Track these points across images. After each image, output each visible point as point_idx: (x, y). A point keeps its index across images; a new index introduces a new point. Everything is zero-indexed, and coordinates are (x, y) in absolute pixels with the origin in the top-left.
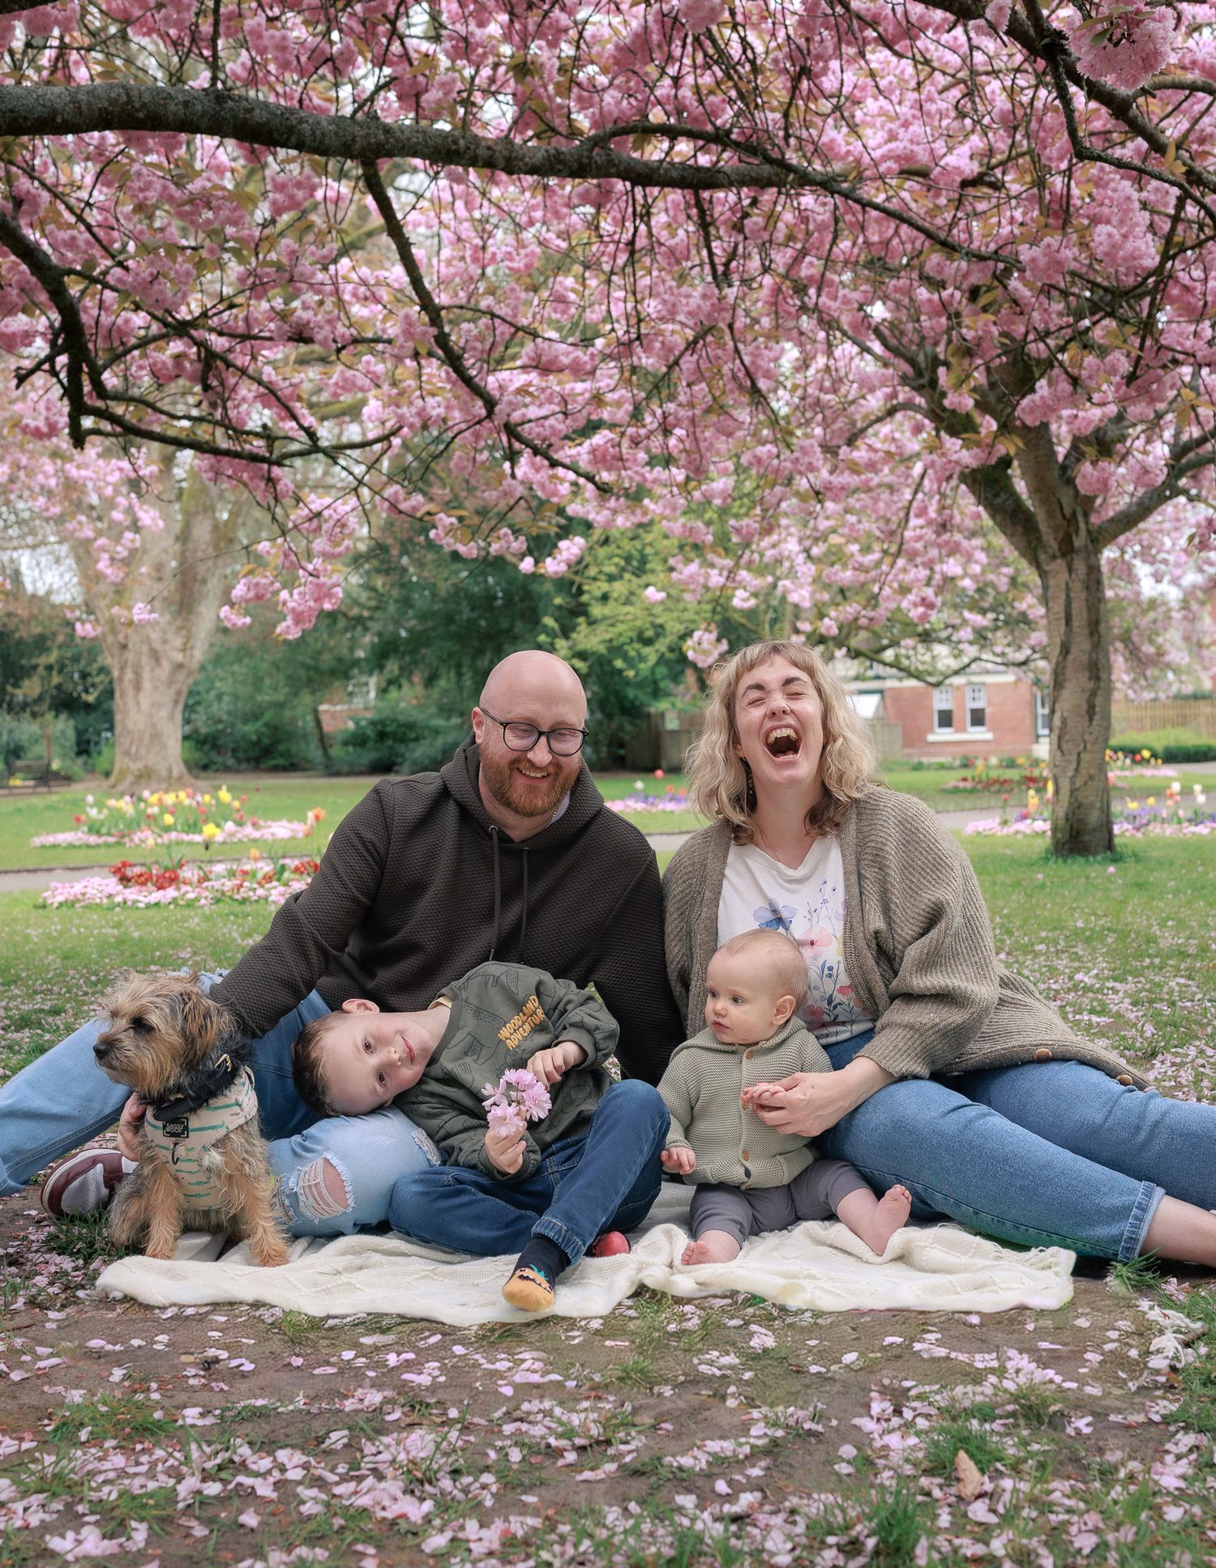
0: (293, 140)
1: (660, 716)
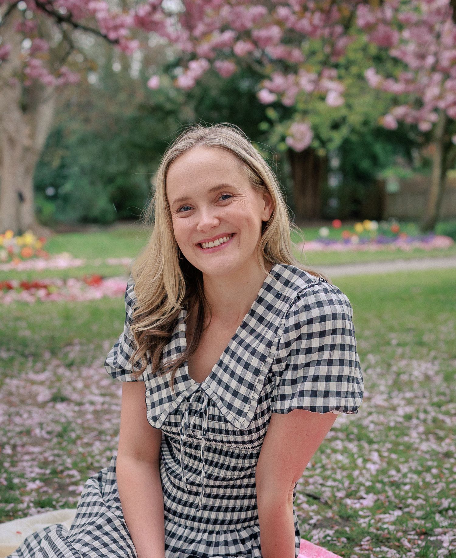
1: (384, 183)
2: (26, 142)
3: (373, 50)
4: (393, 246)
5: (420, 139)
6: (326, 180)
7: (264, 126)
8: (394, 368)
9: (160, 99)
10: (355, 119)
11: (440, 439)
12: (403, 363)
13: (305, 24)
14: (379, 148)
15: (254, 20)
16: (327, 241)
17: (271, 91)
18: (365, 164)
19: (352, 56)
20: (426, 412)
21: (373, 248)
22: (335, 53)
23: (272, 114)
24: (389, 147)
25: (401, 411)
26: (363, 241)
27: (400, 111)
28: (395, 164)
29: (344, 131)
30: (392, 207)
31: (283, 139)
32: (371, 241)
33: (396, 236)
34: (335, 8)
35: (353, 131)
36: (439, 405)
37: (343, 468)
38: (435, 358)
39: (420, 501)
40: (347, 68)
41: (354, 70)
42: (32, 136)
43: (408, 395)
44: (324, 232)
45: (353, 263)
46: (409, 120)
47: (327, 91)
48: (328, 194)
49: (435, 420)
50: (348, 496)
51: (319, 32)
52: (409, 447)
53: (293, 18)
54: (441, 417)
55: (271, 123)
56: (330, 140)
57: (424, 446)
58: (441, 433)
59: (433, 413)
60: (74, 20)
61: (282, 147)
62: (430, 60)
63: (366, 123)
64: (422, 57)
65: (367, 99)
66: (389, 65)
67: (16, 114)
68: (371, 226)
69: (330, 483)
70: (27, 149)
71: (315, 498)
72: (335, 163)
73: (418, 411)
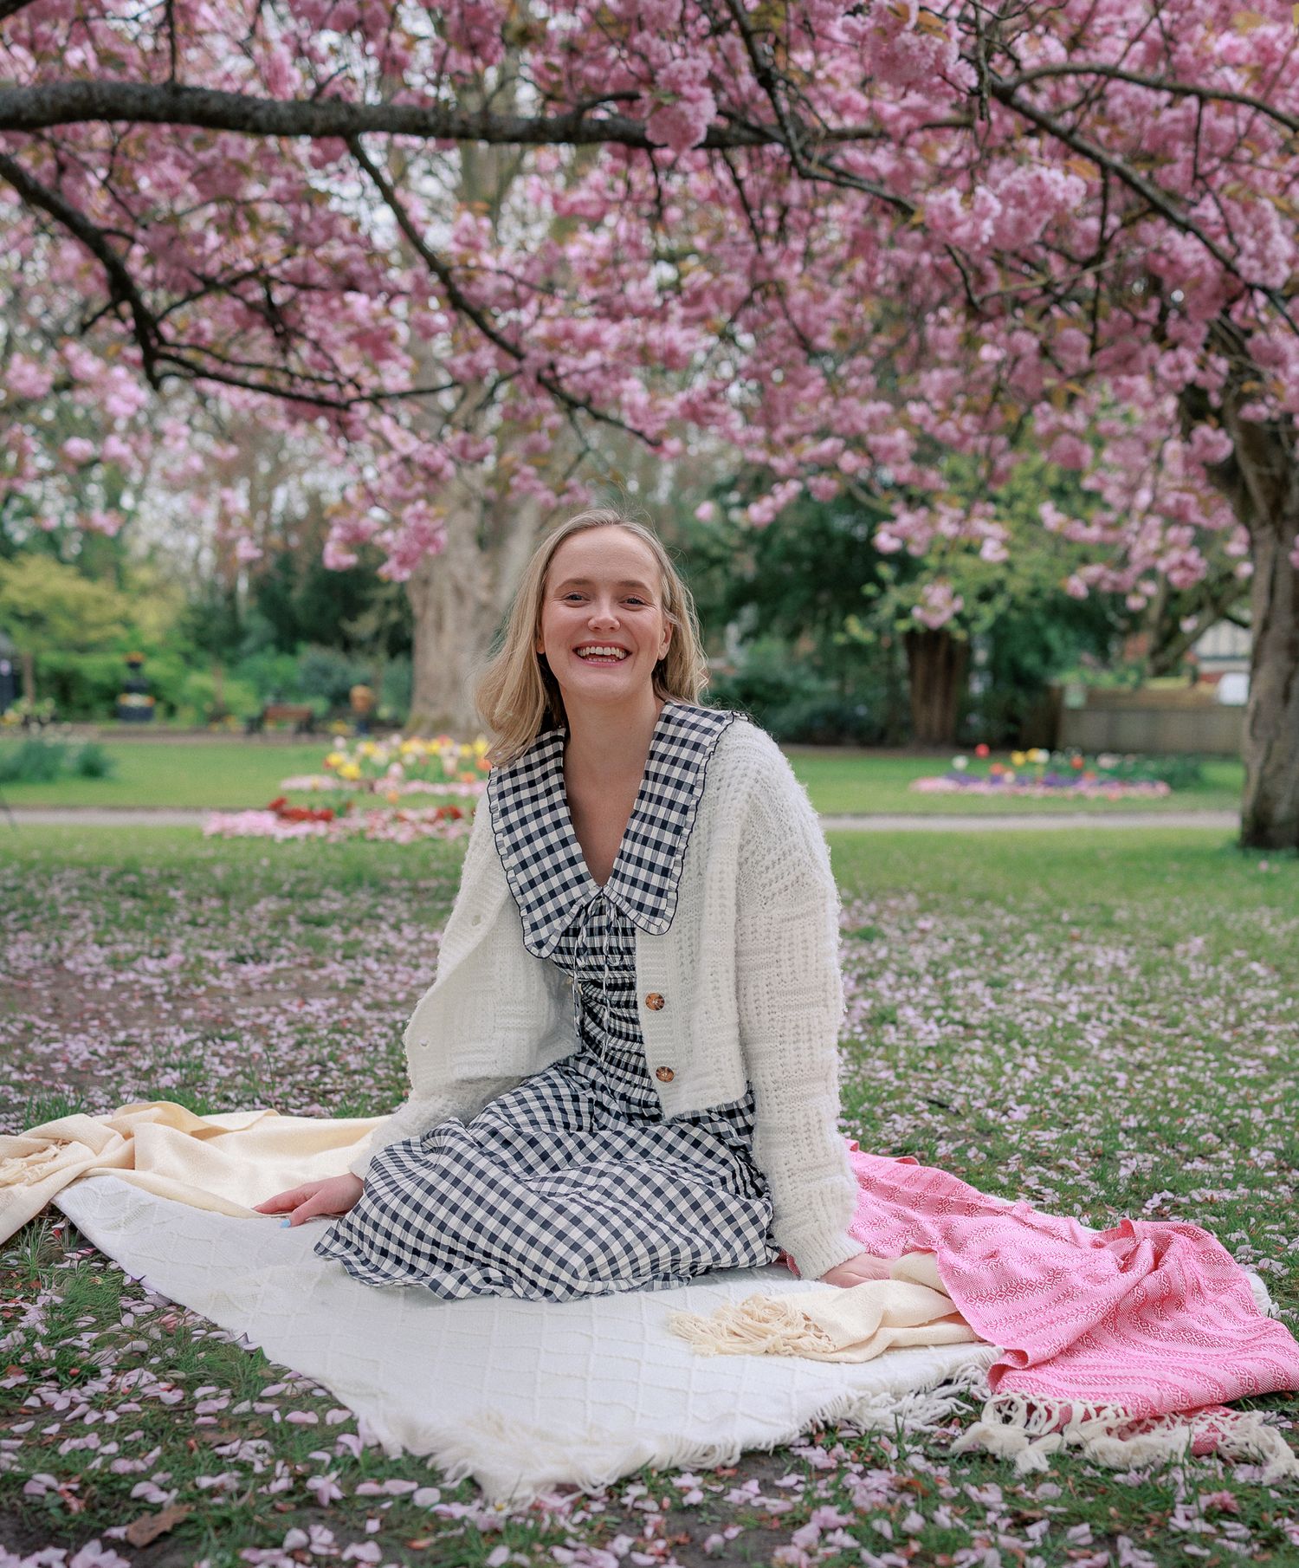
0: (249, 125)
1: (1062, 690)
2: (484, 596)
3: (1052, 478)
4: (1070, 792)
5: (1122, 624)
6: (966, 682)
7: (870, 589)
8: (1067, 954)
9: (703, 540)
10: (1018, 585)
11: (1131, 1047)
12: (1078, 948)
13: (949, 430)
14: (1053, 635)
15: (872, 421)
16: (963, 778)
17: (892, 536)
18: (1031, 661)
19: (1017, 486)
20: (1111, 1010)
21: (1039, 792)
22: (994, 477)
23: (885, 571)
24: (1071, 636)
25: (1073, 1009)
26: (1021, 781)
27: (1093, 571)
28: (1079, 663)
29: (1000, 603)
30: (1070, 731)
31: (902, 613)
32: (1034, 782)
33: (1077, 775)
34: (996, 408)
35: (1013, 604)
36: (1134, 1004)
37: (983, 1073)
38: (1130, 944)
39: (1097, 1117)
40: (1009, 506)
41: (1020, 507)
42: (493, 586)
43: (1085, 989)
44: (960, 762)
45: (1003, 815)
46: (1106, 587)
47: (983, 537)
48: (967, 706)
49: (1124, 1023)
50: (990, 1106)
51: (971, 441)
52: (1084, 1053)
53: (933, 419)
54: (1135, 1019)
55: (881, 585)
56: (976, 618)
57: (1106, 1055)
58: (1134, 1040)
59: (1123, 1012)
60: (595, 407)
61: (903, 626)
62: (1144, 497)
63: (1035, 594)
64: (1131, 490)
65: (1039, 554)
66: (1077, 503)
67: (470, 552)
68: (1040, 756)
69: (963, 1089)
70: (483, 607)
71: (941, 1106)
72: (981, 656)
73: (1100, 1009)
